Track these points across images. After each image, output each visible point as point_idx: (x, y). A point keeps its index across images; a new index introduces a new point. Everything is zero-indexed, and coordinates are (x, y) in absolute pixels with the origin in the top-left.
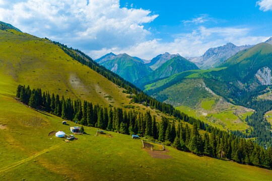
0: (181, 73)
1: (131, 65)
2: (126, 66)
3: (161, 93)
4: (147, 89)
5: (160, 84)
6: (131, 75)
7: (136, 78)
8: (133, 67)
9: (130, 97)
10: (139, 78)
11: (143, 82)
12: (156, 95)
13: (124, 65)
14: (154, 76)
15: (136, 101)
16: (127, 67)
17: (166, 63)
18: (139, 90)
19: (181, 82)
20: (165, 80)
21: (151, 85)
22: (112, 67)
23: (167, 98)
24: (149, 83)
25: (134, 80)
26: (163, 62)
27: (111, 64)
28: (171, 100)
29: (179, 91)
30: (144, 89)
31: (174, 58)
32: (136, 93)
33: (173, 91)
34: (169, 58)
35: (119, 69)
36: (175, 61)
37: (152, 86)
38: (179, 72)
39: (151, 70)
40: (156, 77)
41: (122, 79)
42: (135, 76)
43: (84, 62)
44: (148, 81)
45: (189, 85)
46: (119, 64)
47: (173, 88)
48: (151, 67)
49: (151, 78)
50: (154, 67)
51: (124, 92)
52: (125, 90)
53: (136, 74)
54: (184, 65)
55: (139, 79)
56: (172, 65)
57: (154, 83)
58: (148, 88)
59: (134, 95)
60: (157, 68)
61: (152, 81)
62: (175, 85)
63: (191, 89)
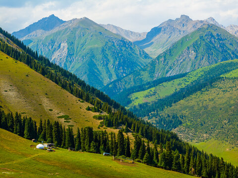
0: (213, 66)
1: (99, 45)
2: (88, 47)
3: (166, 111)
4: (136, 103)
5: (167, 90)
6: (100, 68)
7: (110, 76)
8: (103, 50)
9: (100, 118)
10: (117, 76)
11: (128, 87)
12: (156, 116)
13: (83, 45)
14: (152, 72)
15: (110, 124)
16: (91, 50)
17: (182, 42)
18: (116, 106)
19: (212, 87)
20: (177, 81)
21: (146, 92)
22: (55, 50)
23: (181, 123)
24: (141, 88)
25: (106, 81)
26: (176, 37)
27: (53, 42)
28: (188, 127)
29: (206, 108)
30: (129, 102)
31: (199, 29)
32: (109, 111)
33: (193, 107)
34: (190, 29)
35: (70, 55)
36: (201, 37)
37: (147, 96)
38: (210, 64)
39: (147, 56)
40: (158, 75)
41: (82, 84)
42: (108, 71)
43: (17, 56)
44: (138, 84)
45: (228, 95)
46: (71, 44)
47: (194, 100)
48: (147, 50)
49: (146, 77)
50: (154, 51)
51: (89, 109)
52: (91, 106)
53: (110, 66)
54: (223, 46)
55: (119, 79)
56: (196, 46)
57: (153, 89)
58: (139, 99)
59: (105, 114)
60: (160, 51)
61: (149, 83)
62: (199, 93)
63: (232, 102)
